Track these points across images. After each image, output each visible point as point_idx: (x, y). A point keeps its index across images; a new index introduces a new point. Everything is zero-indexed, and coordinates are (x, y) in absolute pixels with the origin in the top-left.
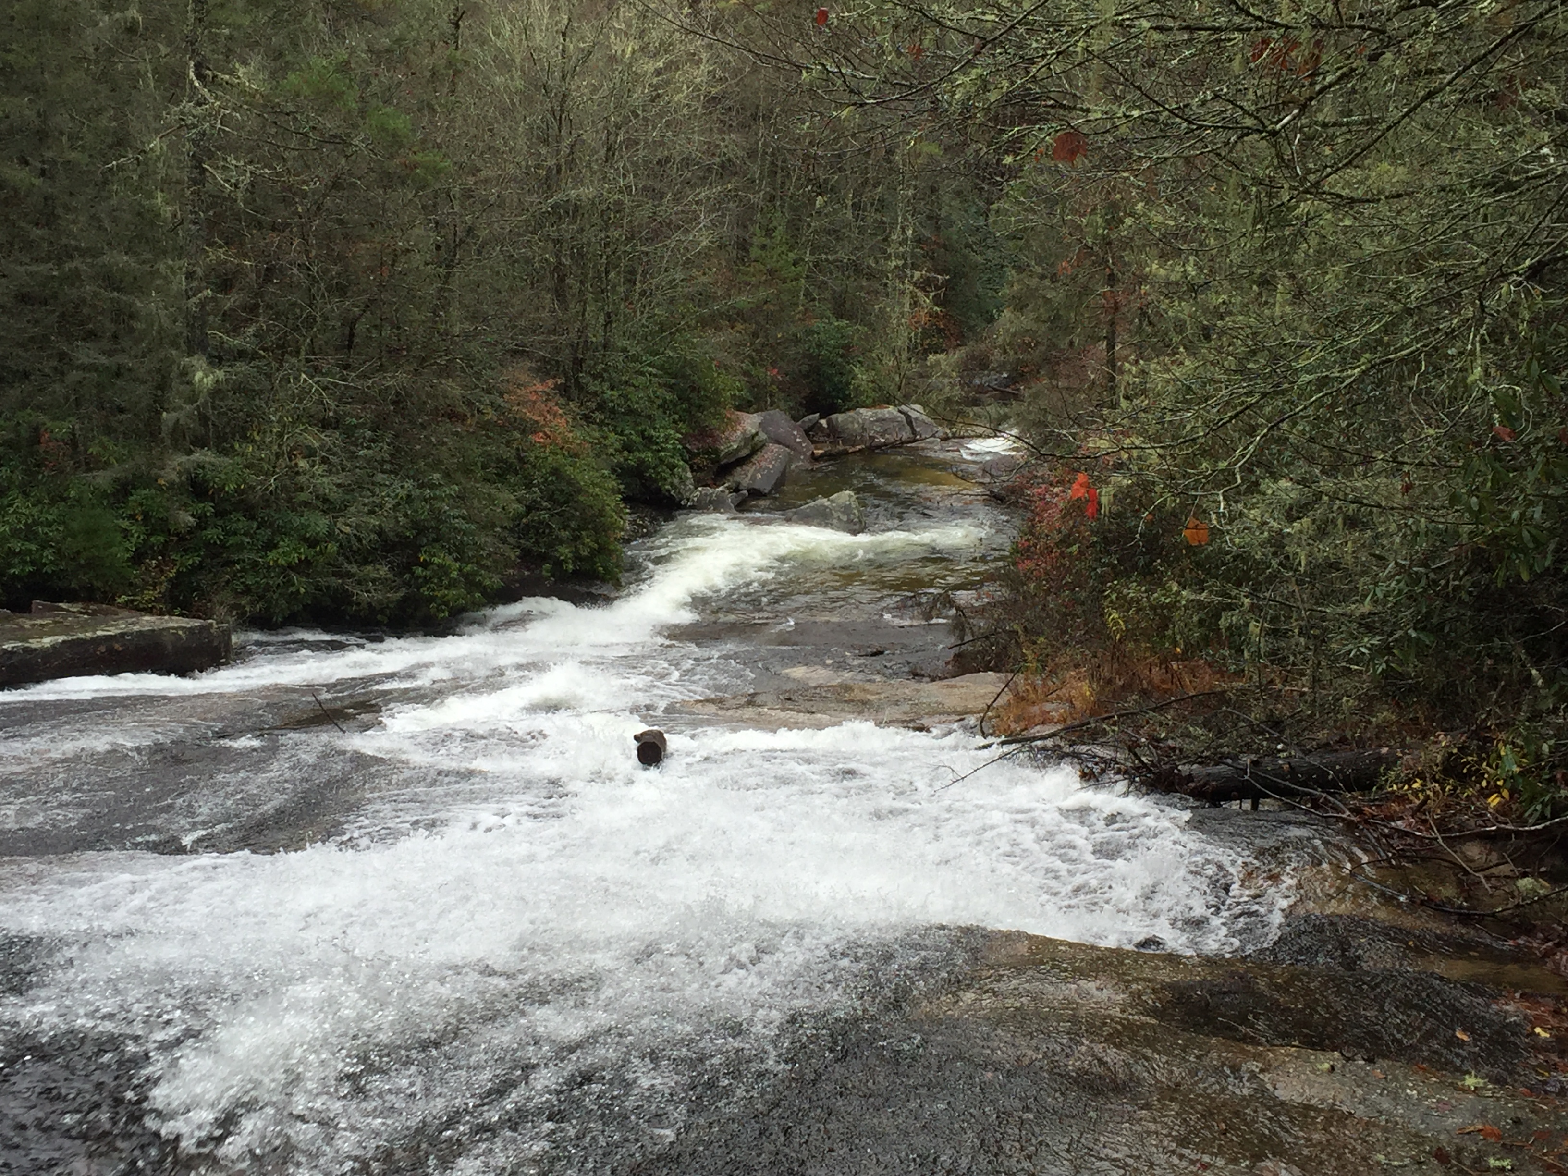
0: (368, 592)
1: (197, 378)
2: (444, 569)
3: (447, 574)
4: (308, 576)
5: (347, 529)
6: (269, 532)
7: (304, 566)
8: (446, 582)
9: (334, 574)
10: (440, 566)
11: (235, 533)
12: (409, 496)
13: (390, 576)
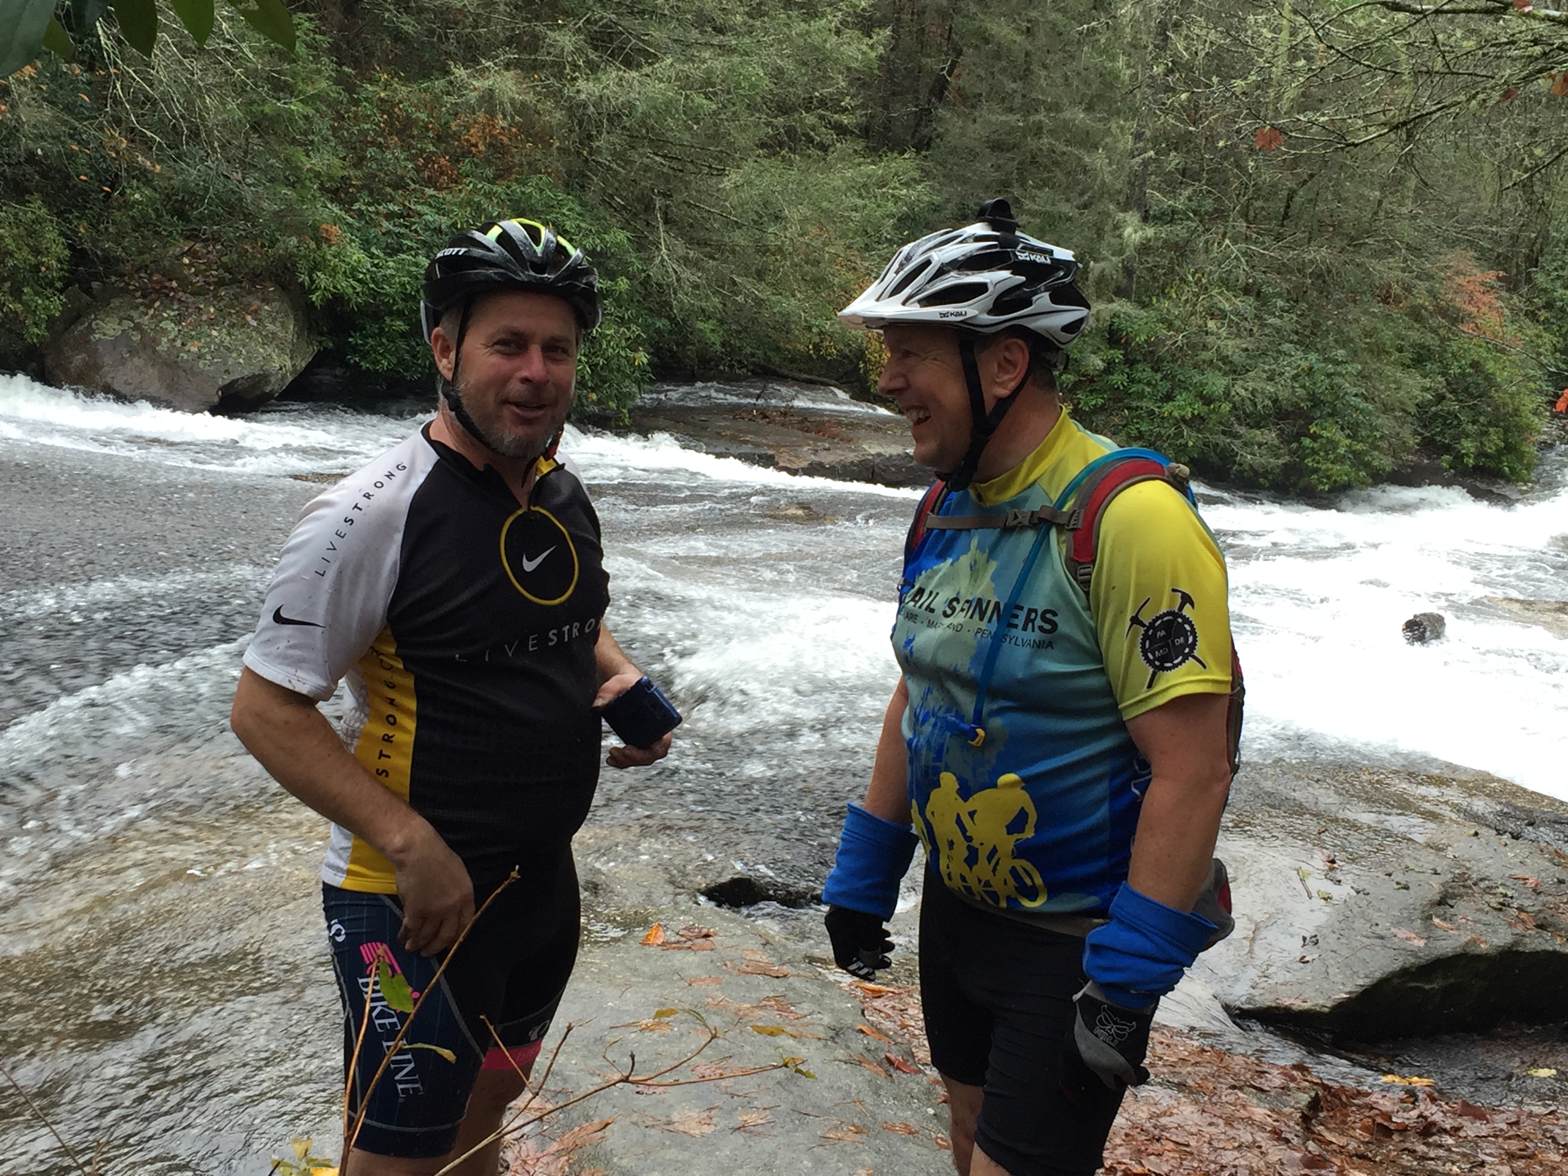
0: (1251, 454)
1: (1126, 234)
2: (1333, 444)
3: (1335, 448)
4: (1199, 431)
5: (1243, 392)
6: (1169, 384)
7: (1197, 422)
8: (1332, 456)
9: (1224, 433)
10: (1330, 441)
11: (1140, 381)
12: (1311, 368)
13: (1276, 442)
